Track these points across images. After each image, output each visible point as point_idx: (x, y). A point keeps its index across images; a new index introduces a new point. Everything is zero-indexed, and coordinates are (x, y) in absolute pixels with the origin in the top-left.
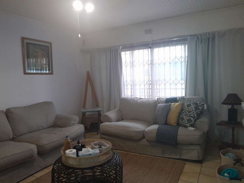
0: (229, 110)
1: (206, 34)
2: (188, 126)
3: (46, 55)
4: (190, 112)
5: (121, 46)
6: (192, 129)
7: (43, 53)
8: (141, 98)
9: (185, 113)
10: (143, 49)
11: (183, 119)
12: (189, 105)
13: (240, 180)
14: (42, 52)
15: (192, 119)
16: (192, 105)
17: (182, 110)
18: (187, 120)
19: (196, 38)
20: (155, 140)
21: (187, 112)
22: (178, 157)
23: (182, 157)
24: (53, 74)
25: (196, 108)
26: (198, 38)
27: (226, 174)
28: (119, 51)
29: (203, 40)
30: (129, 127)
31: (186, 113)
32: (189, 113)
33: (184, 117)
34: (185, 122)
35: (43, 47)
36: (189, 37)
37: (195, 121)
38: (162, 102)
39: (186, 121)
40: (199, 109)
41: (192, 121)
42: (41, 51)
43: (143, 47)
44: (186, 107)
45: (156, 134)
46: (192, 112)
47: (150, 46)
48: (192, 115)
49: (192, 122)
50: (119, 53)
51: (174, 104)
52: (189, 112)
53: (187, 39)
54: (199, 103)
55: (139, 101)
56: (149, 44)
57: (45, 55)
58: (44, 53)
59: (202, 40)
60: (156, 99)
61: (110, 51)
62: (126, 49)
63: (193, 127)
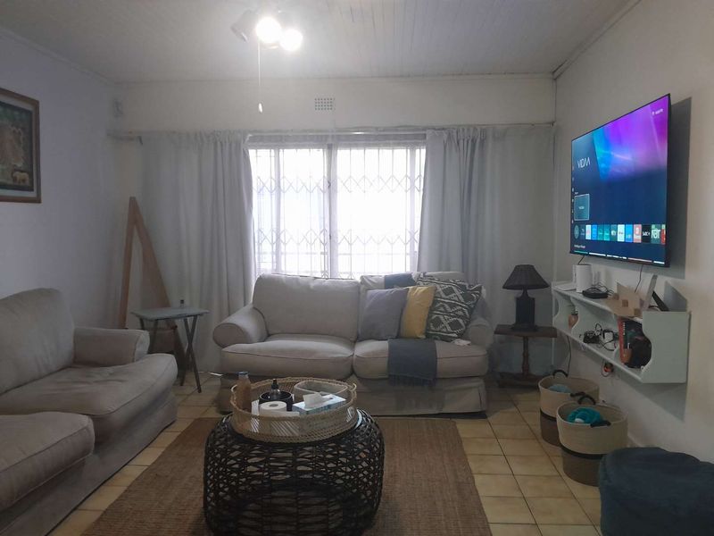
0: (518, 300)
1: (468, 130)
2: (454, 338)
3: (24, 139)
4: (455, 305)
5: (250, 132)
6: (464, 342)
7: (17, 131)
8: (316, 278)
9: (442, 309)
10: (310, 147)
11: (438, 322)
12: (449, 291)
13: (609, 424)
14: (14, 128)
15: (461, 321)
16: (455, 289)
17: (435, 302)
18: (450, 324)
19: (445, 136)
20: (387, 377)
21: (446, 306)
22: (434, 411)
23: (445, 410)
24: (40, 202)
25: (467, 297)
26: (450, 137)
27: (577, 420)
28: (242, 146)
29: (462, 141)
30: (312, 352)
31: (445, 308)
32: (451, 308)
33: (441, 317)
34: (445, 330)
35: (16, 113)
36: (429, 133)
37: (466, 325)
38: (377, 285)
39: (447, 326)
40: (472, 299)
41: (460, 326)
42: (12, 126)
43: (312, 143)
44: (444, 296)
45: (389, 361)
46: (458, 305)
47: (330, 141)
48: (460, 313)
49: (462, 327)
50: (244, 152)
51: (414, 289)
52: (452, 306)
53: (425, 135)
54: (467, 285)
55: (312, 285)
56: (327, 136)
57: (21, 137)
58: (20, 133)
59: (458, 143)
60: (358, 280)
61: (216, 144)
62: (261, 143)
63: (466, 339)
